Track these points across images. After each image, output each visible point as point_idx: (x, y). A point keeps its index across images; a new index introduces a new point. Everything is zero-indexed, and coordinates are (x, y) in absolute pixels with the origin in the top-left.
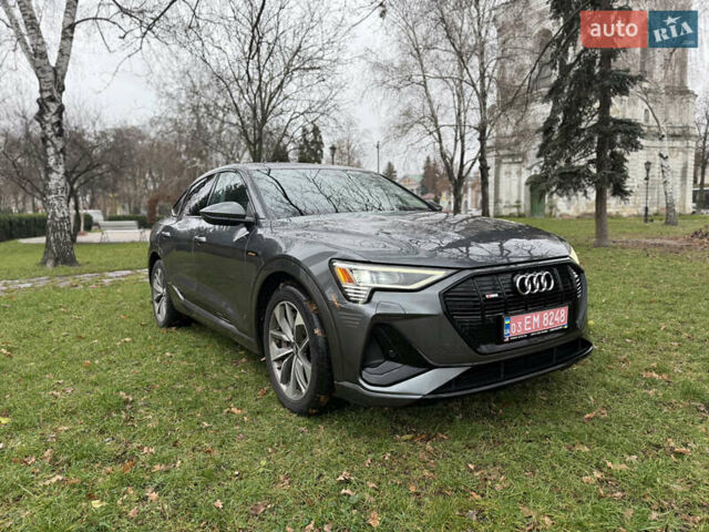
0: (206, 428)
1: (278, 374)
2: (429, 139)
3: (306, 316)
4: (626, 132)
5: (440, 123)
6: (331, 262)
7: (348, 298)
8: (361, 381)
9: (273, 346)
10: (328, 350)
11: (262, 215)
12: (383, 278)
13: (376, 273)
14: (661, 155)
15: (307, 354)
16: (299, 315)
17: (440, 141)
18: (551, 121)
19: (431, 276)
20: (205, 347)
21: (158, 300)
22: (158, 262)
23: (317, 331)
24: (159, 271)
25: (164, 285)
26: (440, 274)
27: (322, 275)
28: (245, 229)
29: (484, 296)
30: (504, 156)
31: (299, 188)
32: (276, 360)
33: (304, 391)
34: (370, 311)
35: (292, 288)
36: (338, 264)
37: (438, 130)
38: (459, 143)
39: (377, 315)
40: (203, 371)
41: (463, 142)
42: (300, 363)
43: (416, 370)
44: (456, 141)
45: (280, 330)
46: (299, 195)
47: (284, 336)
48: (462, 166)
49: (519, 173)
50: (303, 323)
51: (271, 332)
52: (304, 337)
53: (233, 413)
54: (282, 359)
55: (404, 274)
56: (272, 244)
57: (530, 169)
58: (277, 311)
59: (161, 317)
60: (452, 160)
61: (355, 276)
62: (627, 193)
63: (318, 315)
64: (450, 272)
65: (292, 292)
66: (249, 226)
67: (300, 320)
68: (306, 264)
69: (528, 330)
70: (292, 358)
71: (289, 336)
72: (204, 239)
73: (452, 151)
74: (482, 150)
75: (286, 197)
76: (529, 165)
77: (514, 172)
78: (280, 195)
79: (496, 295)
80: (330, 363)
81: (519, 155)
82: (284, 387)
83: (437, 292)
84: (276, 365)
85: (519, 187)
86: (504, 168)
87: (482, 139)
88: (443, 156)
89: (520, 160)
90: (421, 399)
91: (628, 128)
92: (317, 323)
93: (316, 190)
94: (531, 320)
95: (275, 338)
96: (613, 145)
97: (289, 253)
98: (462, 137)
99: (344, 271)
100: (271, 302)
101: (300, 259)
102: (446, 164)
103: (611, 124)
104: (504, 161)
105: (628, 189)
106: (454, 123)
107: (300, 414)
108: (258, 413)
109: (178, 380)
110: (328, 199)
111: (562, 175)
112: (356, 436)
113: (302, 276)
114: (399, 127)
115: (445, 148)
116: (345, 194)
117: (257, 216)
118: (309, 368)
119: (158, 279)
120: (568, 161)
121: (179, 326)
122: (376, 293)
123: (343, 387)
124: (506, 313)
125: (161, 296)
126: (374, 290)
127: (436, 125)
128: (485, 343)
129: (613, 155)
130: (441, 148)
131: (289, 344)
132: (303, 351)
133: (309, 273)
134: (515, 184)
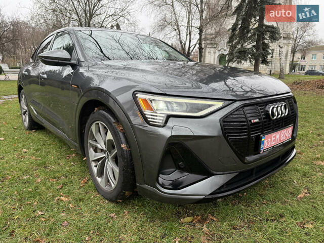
0: (39, 217)
1: (95, 170)
2: (174, 33)
3: (115, 134)
4: (272, 32)
5: (180, 25)
6: (134, 94)
7: (148, 122)
8: (158, 186)
9: (91, 151)
10: (131, 160)
11: (82, 59)
12: (175, 107)
13: (170, 102)
14: (280, 46)
15: (116, 160)
16: (109, 132)
17: (180, 35)
18: (235, 25)
19: (212, 105)
20: (50, 144)
21: (24, 114)
22: (22, 91)
23: (123, 146)
24: (24, 96)
25: (27, 105)
26: (219, 104)
27: (126, 103)
28: (71, 68)
29: (250, 121)
30: (208, 44)
31: (110, 47)
32: (93, 161)
33: (113, 185)
34: (166, 132)
35: (104, 112)
36: (140, 96)
37: (178, 29)
38: (189, 35)
39: (172, 136)
40: (44, 165)
41: (190, 35)
42: (110, 165)
43: (201, 177)
44: (187, 35)
45: (96, 141)
46: (110, 51)
47: (99, 145)
48: (189, 47)
49: (215, 53)
50: (112, 138)
51: (89, 141)
52: (114, 147)
53: (62, 200)
54: (98, 160)
55: (190, 104)
56: (90, 80)
57: (220, 51)
58: (93, 128)
59: (26, 124)
60: (185, 45)
61: (154, 105)
62: (268, 62)
63: (124, 134)
64: (227, 102)
65: (104, 115)
66: (74, 66)
67: (110, 136)
68: (113, 94)
69: (273, 143)
70: (105, 160)
71: (101, 145)
72: (45, 76)
73: (185, 40)
74: (200, 39)
75: (102, 52)
76: (219, 49)
77: (212, 52)
78: (99, 51)
79: (257, 120)
80: (133, 169)
81: (215, 44)
82: (99, 180)
83: (218, 118)
84: (93, 164)
85: (214, 59)
86: (208, 50)
87: (200, 34)
88: (181, 42)
89: (215, 46)
90: (204, 199)
91: (273, 30)
92: (123, 139)
93: (121, 48)
94: (275, 137)
95: (92, 146)
96: (264, 39)
97: (102, 86)
98: (190, 33)
99: (145, 101)
100: (89, 121)
101: (110, 91)
102: (182, 46)
103: (264, 27)
104: (208, 46)
105: (269, 60)
106: (186, 25)
107: (111, 201)
108: (80, 200)
109: (26, 172)
110: (128, 54)
111: (240, 52)
112: (152, 220)
113: (111, 104)
114: (160, 26)
115: (182, 38)
116: (137, 51)
117: (79, 60)
118: (117, 170)
119: (23, 102)
120: (242, 46)
121: (37, 129)
122: (171, 119)
123: (144, 189)
124: (262, 133)
125: (26, 111)
126: (169, 117)
127: (178, 26)
128: (248, 156)
129: (264, 43)
130: (180, 38)
131: (102, 150)
132: (112, 158)
133: (116, 101)
134: (213, 58)
